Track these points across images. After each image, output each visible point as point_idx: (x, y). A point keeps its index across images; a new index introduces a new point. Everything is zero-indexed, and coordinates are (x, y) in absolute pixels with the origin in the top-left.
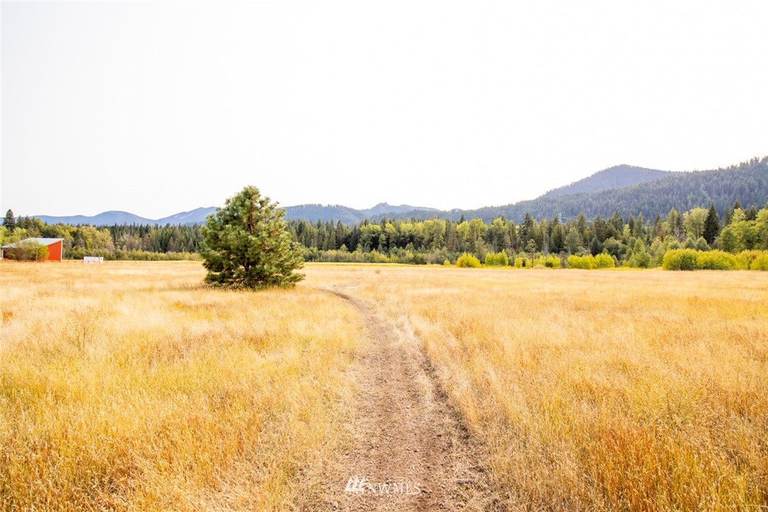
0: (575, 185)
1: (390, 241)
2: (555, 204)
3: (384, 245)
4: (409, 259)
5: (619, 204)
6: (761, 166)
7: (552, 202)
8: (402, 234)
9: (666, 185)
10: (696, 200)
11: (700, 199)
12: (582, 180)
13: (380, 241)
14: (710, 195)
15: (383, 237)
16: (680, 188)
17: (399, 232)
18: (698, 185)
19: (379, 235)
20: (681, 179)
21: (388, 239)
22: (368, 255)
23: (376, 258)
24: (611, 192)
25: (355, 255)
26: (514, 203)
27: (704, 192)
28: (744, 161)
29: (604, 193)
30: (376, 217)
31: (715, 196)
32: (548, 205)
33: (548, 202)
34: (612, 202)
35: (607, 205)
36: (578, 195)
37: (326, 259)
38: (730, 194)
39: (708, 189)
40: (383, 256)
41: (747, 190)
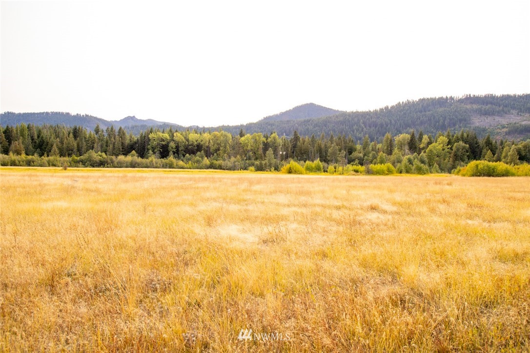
0: (283, 114)
1: (180, 149)
2: (274, 127)
3: (174, 153)
4: (206, 165)
5: (315, 129)
7: (272, 125)
8: (191, 143)
9: (341, 119)
10: (359, 130)
11: (360, 129)
12: (287, 112)
13: (170, 148)
14: (365, 127)
15: (172, 145)
16: (349, 121)
17: (188, 140)
18: (359, 120)
19: (168, 143)
21: (177, 147)
22: (164, 160)
23: (175, 164)
24: (309, 121)
25: (152, 161)
26: (245, 124)
27: (362, 125)
28: (381, 108)
29: (305, 121)
30: (128, 128)
31: (368, 128)
32: (269, 127)
33: (269, 125)
34: (311, 127)
35: (308, 129)
36: (288, 121)
37: (120, 165)
38: (376, 127)
39: (364, 123)
40: (181, 163)
41: (385, 126)
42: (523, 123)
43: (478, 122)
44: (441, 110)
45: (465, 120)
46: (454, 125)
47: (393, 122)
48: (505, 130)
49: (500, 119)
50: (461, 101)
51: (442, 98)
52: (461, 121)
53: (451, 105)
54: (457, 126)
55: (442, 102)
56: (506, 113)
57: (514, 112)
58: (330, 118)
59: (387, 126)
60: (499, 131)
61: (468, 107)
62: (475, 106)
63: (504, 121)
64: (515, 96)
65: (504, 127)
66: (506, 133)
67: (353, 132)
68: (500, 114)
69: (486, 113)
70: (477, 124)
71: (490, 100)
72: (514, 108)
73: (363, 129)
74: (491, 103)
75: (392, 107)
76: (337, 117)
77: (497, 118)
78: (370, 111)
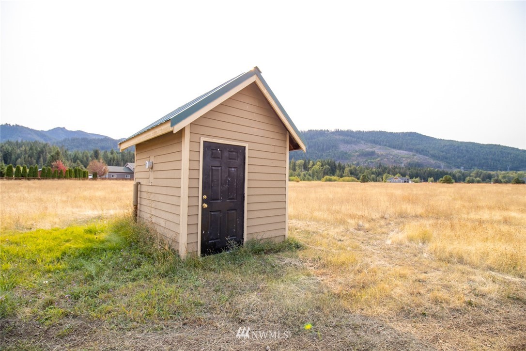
42: (367, 150)
43: (343, 148)
44: (321, 138)
45: (335, 146)
46: (329, 149)
48: (357, 153)
49: (355, 147)
50: (333, 133)
51: (321, 130)
52: (333, 146)
53: (327, 136)
54: (331, 150)
55: (322, 133)
56: (358, 143)
57: (362, 142)
60: (354, 154)
61: (337, 137)
62: (341, 137)
63: (357, 148)
64: (363, 131)
65: (357, 152)
66: (359, 156)
68: (356, 143)
69: (347, 142)
70: (342, 149)
71: (349, 133)
72: (362, 140)
74: (350, 136)
77: (353, 146)
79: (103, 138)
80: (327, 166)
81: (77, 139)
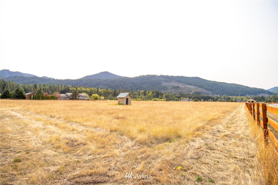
0: (94, 75)
5: (111, 83)
6: (138, 78)
7: (92, 80)
9: (121, 80)
12: (96, 74)
20: (123, 79)
24: (108, 80)
29: (106, 80)
32: (91, 81)
33: (91, 80)
34: (109, 83)
38: (133, 84)
39: (129, 82)
42: (176, 85)
43: (164, 84)
44: (153, 79)
45: (160, 83)
46: (157, 85)
47: (139, 82)
49: (170, 84)
50: (159, 76)
51: (153, 75)
53: (156, 78)
55: (154, 76)
57: (173, 81)
58: (116, 79)
59: (137, 84)
61: (161, 79)
62: (163, 79)
63: (171, 84)
64: (174, 76)
65: (170, 86)
66: (171, 88)
67: (125, 85)
68: (170, 82)
69: (166, 81)
70: (164, 85)
71: (167, 77)
72: (173, 80)
73: (128, 84)
74: (168, 78)
75: (138, 77)
76: (119, 79)
78: (131, 78)
79: (33, 76)
80: (155, 93)
81: (17, 77)
